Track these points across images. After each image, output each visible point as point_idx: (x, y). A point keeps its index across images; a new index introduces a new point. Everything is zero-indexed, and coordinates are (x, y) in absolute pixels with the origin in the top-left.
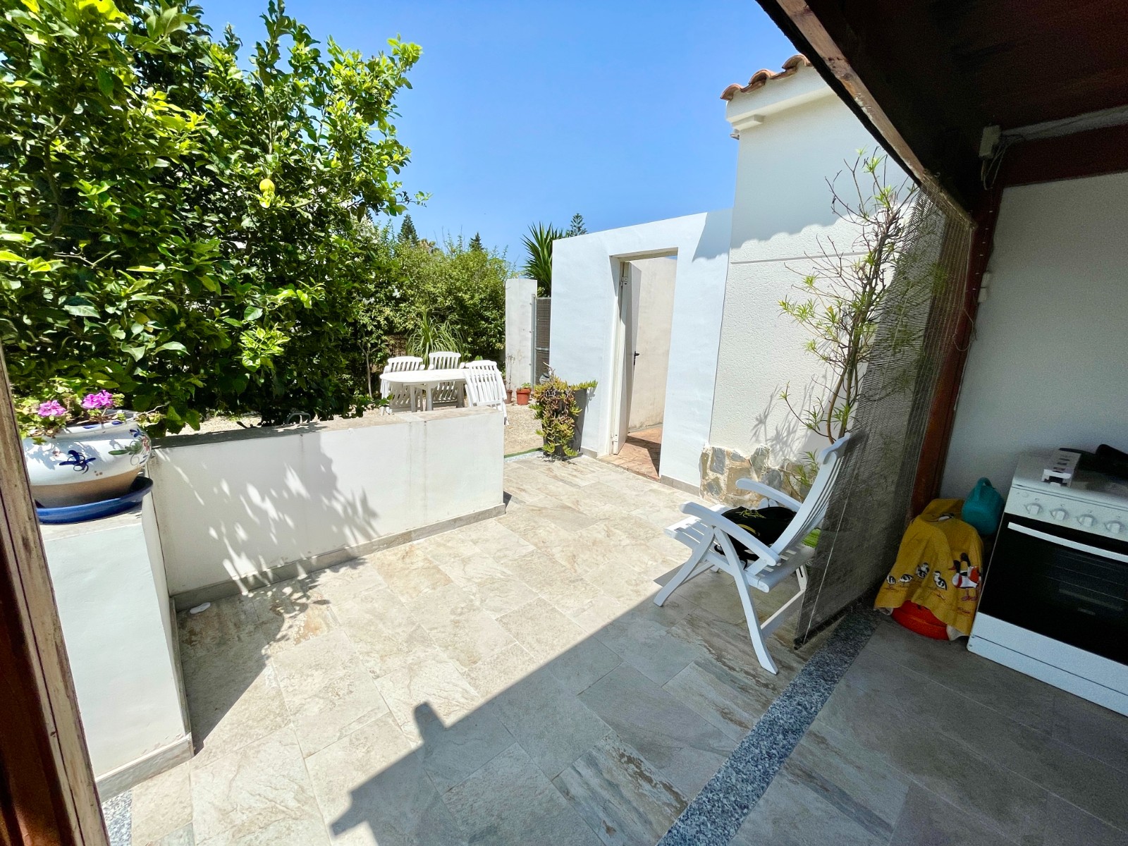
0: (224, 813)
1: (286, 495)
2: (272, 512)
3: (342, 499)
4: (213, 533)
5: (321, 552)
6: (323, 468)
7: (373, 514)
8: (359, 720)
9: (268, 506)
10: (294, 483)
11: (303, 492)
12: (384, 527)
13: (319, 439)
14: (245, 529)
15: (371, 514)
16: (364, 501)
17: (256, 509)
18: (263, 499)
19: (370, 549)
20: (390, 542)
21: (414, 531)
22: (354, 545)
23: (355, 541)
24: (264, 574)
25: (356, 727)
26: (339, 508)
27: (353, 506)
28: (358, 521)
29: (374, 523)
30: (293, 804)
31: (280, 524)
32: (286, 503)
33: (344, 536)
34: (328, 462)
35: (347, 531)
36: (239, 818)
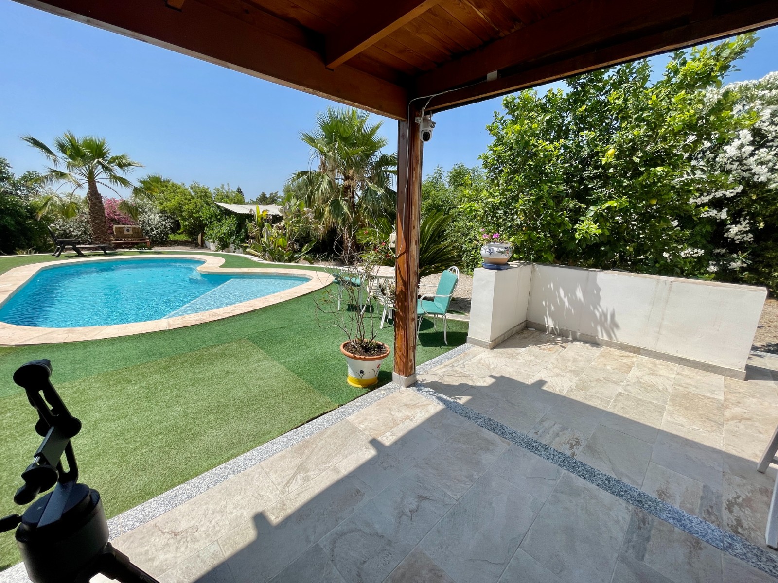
0: (482, 359)
1: (574, 298)
2: (567, 304)
3: (600, 310)
4: (544, 303)
5: (584, 333)
6: (595, 292)
7: (617, 326)
8: (525, 371)
9: (566, 300)
10: (579, 294)
11: (582, 299)
12: (621, 336)
13: (596, 275)
14: (554, 307)
15: (615, 325)
16: (613, 316)
17: (561, 300)
18: (565, 297)
19: (610, 344)
20: (624, 347)
21: (644, 349)
22: (600, 337)
23: (603, 336)
24: (556, 329)
25: (523, 371)
26: (598, 314)
27: (606, 316)
28: (606, 325)
29: (615, 330)
30: (491, 367)
31: (568, 310)
32: (573, 301)
33: (597, 331)
34: (599, 290)
35: (599, 329)
36: (482, 361)
